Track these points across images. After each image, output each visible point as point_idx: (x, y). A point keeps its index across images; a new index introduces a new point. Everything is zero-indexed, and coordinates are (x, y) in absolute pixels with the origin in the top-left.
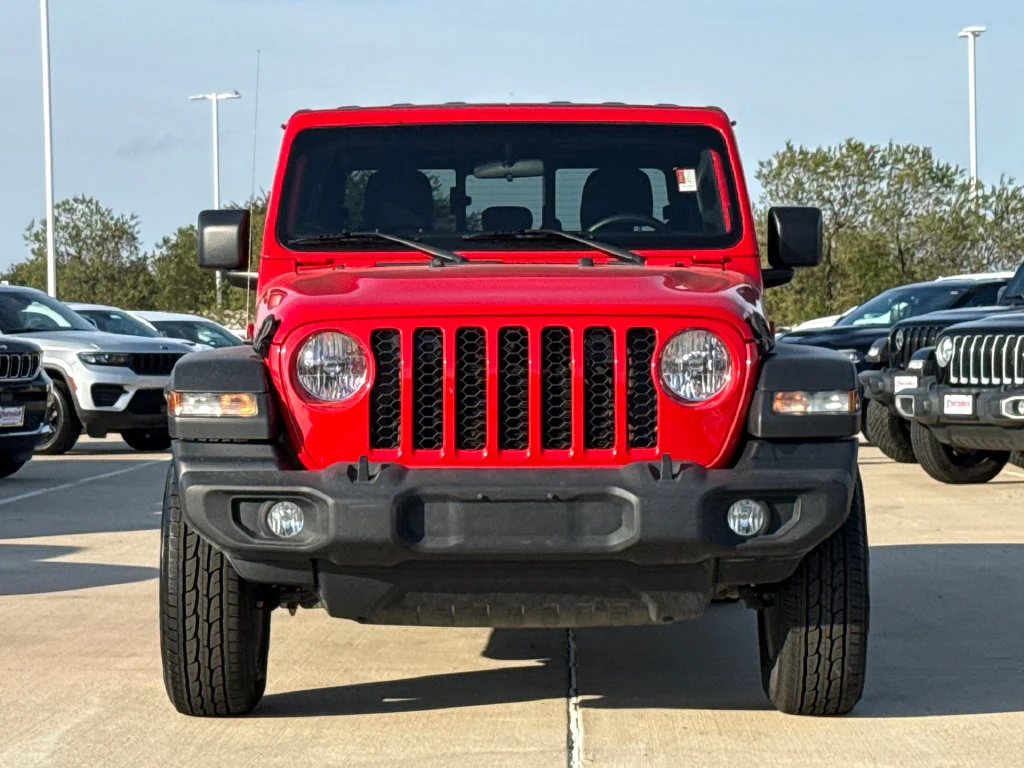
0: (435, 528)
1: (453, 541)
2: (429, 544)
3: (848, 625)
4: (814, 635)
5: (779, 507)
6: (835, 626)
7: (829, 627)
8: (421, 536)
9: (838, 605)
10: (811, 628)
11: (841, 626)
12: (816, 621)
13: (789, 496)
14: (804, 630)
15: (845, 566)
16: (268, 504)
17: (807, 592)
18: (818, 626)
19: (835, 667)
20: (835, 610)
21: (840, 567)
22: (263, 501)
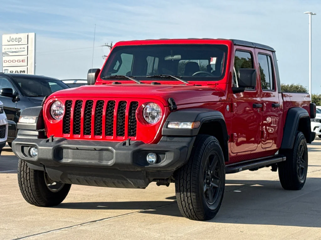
0: (65, 156)
1: (69, 161)
2: (64, 161)
3: (192, 193)
4: (182, 195)
5: (161, 156)
6: (188, 193)
7: (186, 193)
8: (62, 158)
9: (188, 187)
10: (181, 193)
11: (190, 193)
12: (182, 191)
13: (164, 152)
14: (179, 193)
15: (190, 175)
16: (30, 147)
17: (180, 182)
18: (183, 193)
19: (190, 206)
20: (187, 188)
21: (189, 175)
22: (28, 147)
